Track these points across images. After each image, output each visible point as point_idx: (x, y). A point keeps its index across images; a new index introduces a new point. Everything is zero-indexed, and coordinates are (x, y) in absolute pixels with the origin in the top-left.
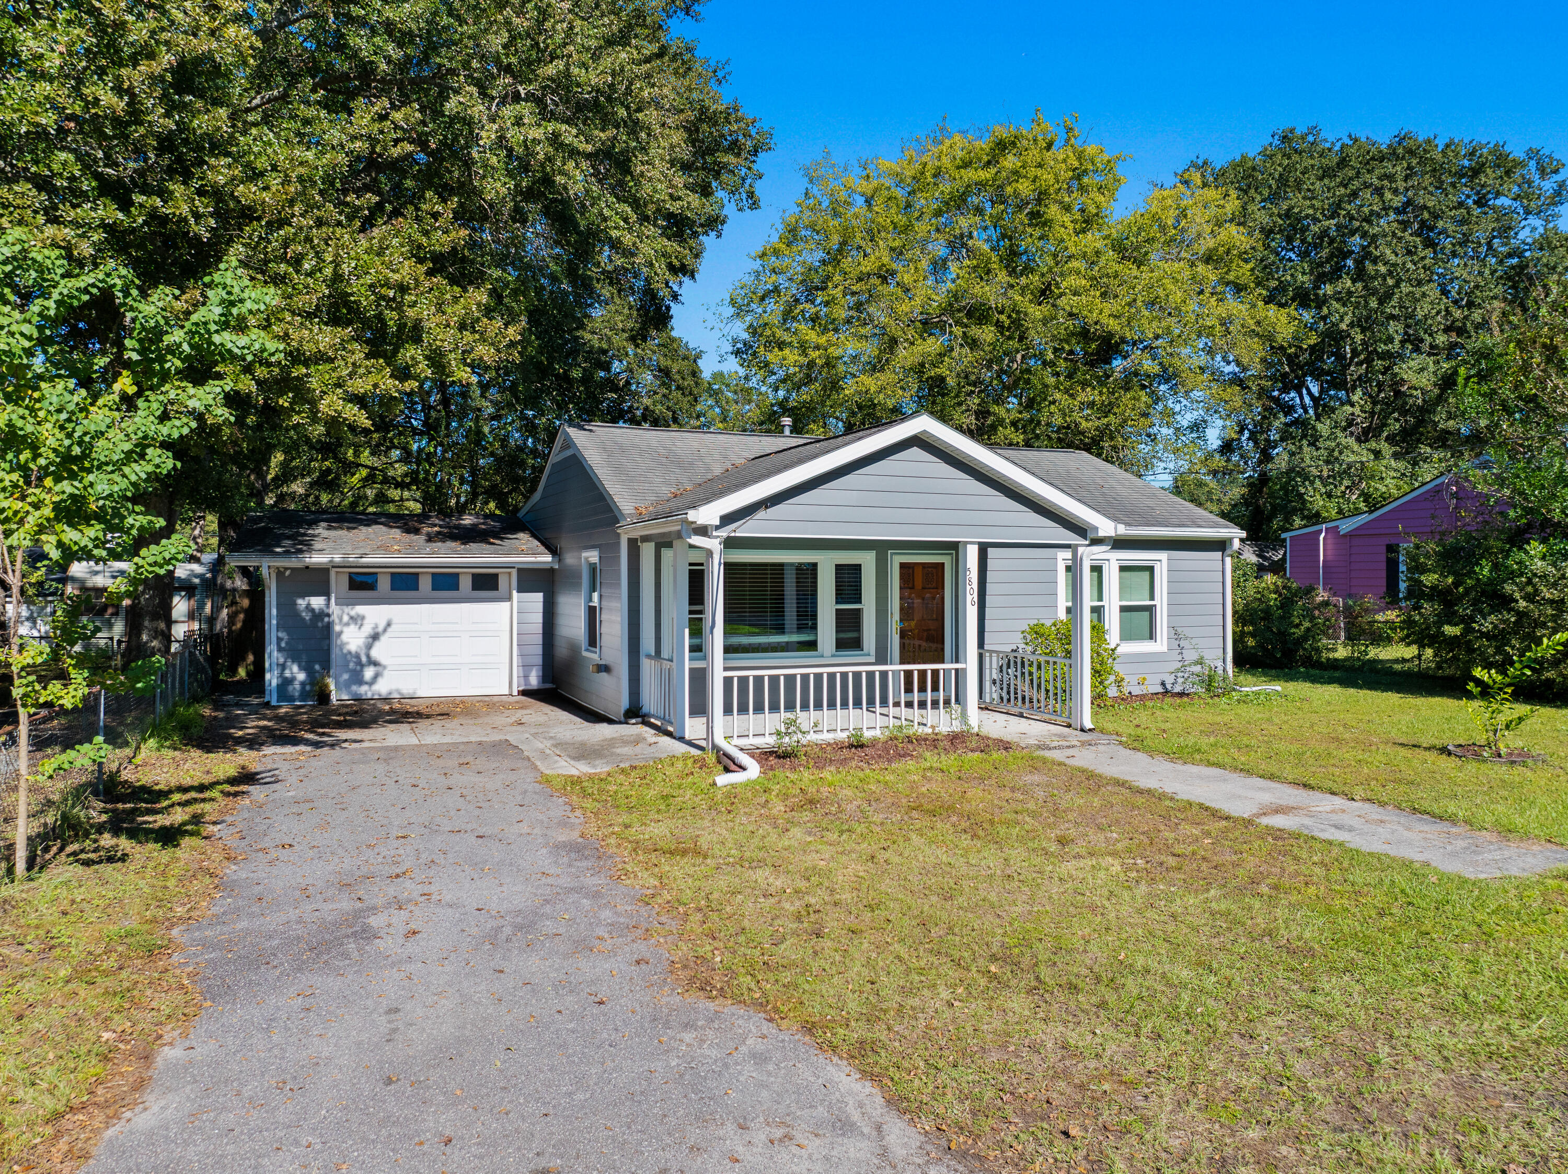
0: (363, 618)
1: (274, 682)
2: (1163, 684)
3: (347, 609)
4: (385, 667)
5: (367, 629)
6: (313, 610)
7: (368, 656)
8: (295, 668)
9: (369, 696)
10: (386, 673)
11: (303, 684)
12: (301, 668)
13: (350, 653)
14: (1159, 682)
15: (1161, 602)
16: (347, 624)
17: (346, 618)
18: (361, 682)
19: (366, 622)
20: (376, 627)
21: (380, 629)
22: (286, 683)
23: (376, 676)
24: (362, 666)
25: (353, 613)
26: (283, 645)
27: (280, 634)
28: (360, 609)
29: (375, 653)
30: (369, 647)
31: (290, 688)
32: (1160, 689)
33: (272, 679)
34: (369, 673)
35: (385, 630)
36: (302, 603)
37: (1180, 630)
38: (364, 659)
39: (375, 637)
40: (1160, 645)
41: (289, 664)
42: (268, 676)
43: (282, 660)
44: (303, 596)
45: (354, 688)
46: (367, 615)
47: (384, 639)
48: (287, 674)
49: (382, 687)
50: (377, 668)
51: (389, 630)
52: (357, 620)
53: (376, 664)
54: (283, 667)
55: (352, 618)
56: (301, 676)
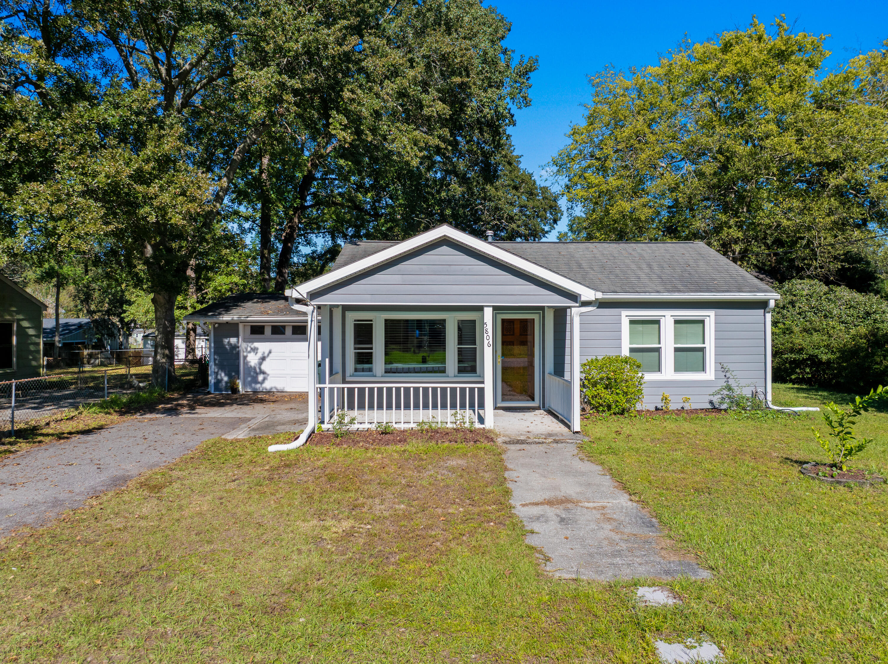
0: (257, 349)
1: (213, 381)
2: (711, 402)
3: (250, 344)
4: (268, 375)
5: (260, 355)
6: (231, 344)
7: (260, 369)
8: (223, 375)
9: (261, 389)
10: (269, 378)
11: (226, 383)
12: (226, 375)
13: (251, 367)
14: (707, 401)
15: (710, 345)
16: (250, 352)
17: (249, 349)
18: (257, 382)
19: (259, 351)
20: (264, 353)
21: (266, 355)
22: (218, 382)
23: (264, 379)
24: (257, 374)
25: (252, 346)
26: (217, 362)
27: (216, 357)
28: (256, 345)
29: (263, 367)
30: (260, 364)
31: (220, 385)
32: (709, 406)
33: (212, 379)
34: (261, 378)
35: (268, 355)
36: (226, 341)
37: (725, 365)
38: (258, 370)
39: (263, 359)
40: (710, 375)
41: (220, 372)
42: (210, 378)
43: (216, 370)
44: (227, 337)
45: (253, 385)
46: (259, 348)
47: (268, 360)
48: (219, 377)
49: (267, 385)
50: (265, 376)
51: (270, 355)
52: (255, 350)
53: (264, 373)
54: (217, 374)
55: (252, 349)
56: (226, 379)
